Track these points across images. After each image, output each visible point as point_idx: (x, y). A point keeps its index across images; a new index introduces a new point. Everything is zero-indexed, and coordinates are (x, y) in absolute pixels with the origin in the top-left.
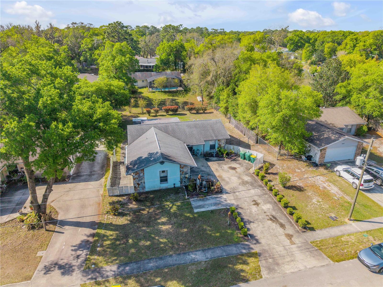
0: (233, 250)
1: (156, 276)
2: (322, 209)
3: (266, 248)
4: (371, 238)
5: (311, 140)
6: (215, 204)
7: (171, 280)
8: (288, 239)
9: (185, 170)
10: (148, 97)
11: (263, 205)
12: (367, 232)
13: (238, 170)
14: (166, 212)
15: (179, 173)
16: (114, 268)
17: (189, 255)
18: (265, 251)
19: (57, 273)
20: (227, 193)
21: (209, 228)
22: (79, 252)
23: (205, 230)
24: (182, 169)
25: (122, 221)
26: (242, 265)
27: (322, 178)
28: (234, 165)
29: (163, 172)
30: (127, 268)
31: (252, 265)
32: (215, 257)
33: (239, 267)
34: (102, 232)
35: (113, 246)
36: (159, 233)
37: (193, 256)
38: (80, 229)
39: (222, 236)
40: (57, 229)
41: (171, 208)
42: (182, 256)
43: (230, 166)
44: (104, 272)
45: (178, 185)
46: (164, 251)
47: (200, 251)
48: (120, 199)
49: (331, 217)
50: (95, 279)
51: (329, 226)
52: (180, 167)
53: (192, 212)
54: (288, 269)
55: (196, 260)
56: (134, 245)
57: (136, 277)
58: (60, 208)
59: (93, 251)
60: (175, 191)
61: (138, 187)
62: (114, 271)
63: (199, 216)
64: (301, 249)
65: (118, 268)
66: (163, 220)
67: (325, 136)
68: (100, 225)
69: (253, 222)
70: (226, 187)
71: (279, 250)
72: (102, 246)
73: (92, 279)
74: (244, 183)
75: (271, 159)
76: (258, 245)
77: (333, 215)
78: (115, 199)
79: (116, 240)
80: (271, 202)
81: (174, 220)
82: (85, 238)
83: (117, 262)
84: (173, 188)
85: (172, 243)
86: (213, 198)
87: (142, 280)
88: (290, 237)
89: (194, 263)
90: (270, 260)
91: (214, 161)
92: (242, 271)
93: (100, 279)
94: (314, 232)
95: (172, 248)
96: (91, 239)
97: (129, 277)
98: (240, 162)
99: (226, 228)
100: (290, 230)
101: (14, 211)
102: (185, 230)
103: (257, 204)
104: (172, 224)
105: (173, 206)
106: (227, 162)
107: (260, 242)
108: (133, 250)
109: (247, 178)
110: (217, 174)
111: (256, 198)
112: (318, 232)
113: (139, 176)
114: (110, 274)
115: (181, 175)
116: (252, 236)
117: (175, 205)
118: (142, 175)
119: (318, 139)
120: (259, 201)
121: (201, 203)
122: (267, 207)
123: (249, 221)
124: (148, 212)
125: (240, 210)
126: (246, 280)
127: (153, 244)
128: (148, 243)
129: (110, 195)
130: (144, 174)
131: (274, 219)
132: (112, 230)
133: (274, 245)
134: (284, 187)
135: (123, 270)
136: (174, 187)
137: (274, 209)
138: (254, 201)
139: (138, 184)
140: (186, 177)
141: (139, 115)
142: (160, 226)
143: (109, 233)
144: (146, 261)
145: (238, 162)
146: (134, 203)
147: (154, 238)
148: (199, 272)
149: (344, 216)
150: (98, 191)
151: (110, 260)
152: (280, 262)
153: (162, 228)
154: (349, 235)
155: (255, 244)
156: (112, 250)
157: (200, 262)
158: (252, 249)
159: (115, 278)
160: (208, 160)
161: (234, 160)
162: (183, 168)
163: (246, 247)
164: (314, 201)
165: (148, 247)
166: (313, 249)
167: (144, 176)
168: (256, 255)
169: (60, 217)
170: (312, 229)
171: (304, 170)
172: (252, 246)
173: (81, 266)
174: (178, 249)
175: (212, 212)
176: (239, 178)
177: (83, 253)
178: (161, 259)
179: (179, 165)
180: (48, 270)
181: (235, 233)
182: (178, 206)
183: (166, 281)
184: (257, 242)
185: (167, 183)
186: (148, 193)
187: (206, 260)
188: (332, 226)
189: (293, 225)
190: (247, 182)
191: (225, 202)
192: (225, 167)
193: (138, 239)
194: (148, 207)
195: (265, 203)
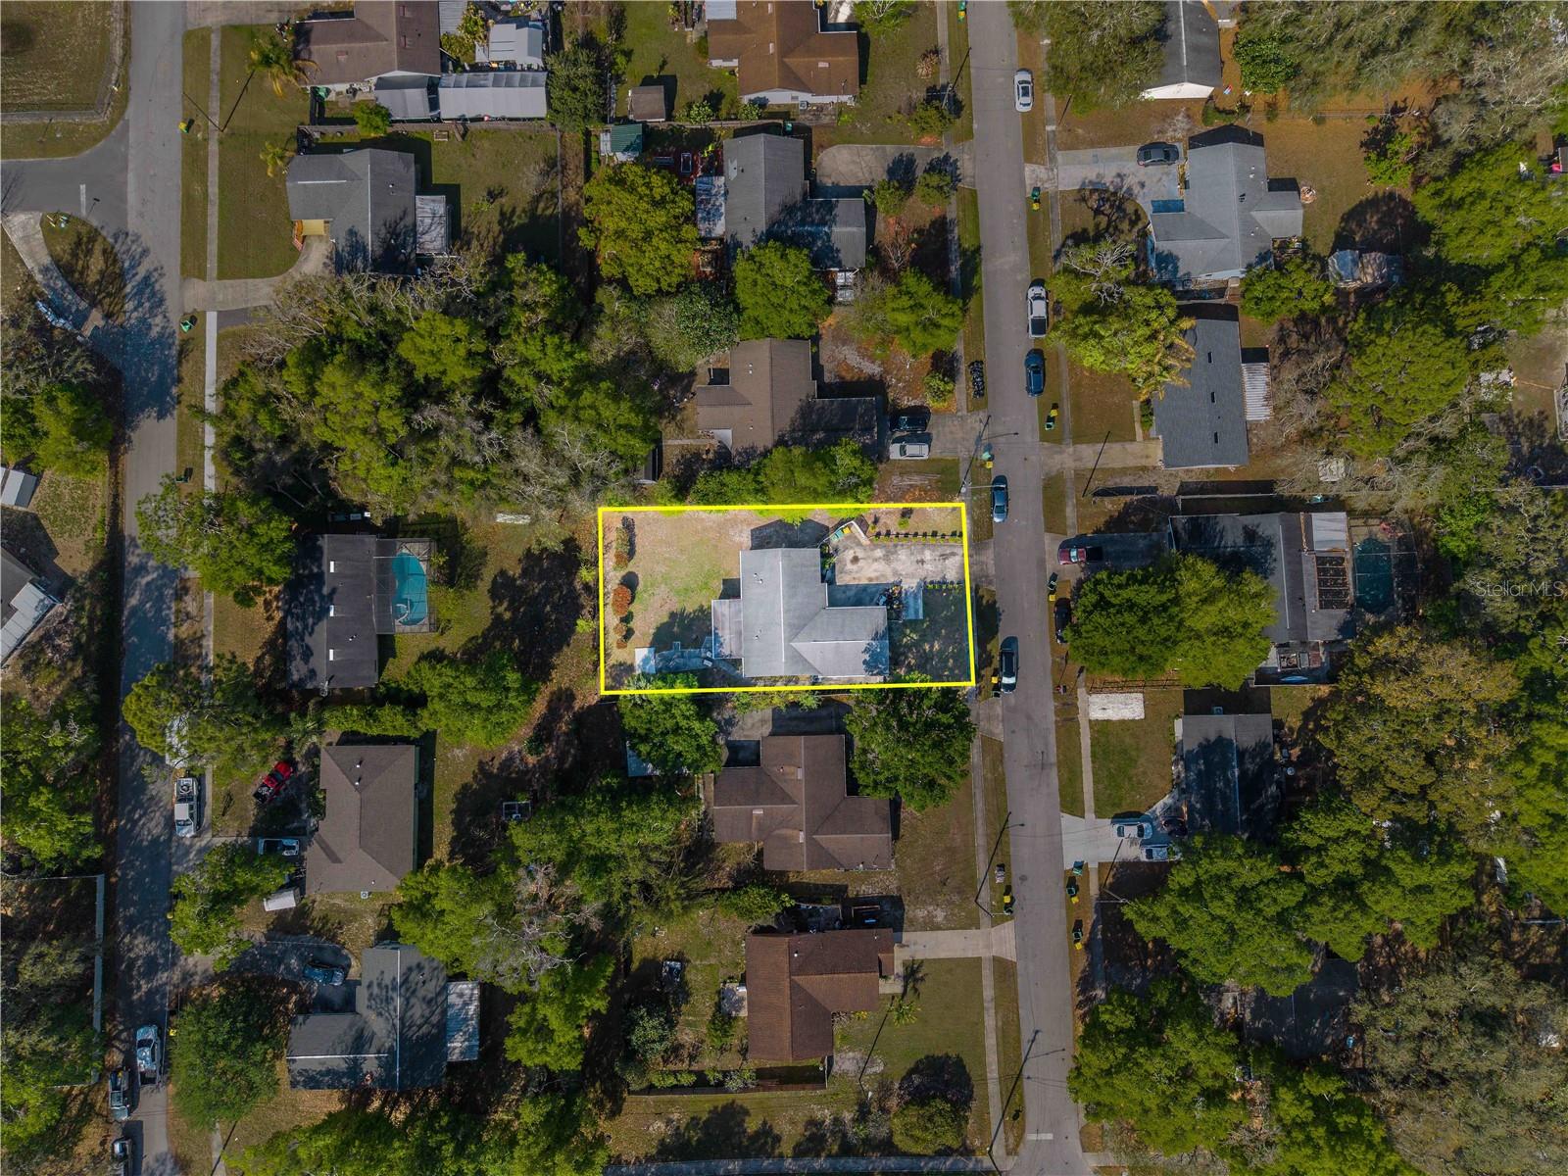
6: (916, 597)
11: (924, 557)
13: (861, 556)
14: (917, 644)
20: (900, 582)
21: (943, 612)
36: (941, 652)
43: (848, 561)
53: (922, 622)
54: (992, 571)
63: (928, 616)
69: (945, 575)
70: (892, 580)
80: (922, 546)
81: (929, 638)
85: (955, 643)
86: (907, 597)
91: (834, 576)
95: (960, 643)
98: (841, 546)
102: (943, 630)
103: (923, 562)
104: (933, 640)
105: (910, 636)
106: (839, 561)
108: (956, 671)
109: (879, 553)
110: (865, 582)
111: (913, 558)
117: (909, 633)
120: (918, 558)
121: (911, 611)
122: (928, 555)
123: (942, 578)
124: (913, 658)
125: (927, 580)
126: (995, 602)
128: (951, 660)
131: (944, 557)
137: (933, 551)
138: (917, 561)
142: (934, 650)
145: (841, 549)
161: (836, 551)
165: (955, 660)
175: (925, 604)
176: (876, 560)
181: (954, 594)
182: (911, 631)
191: (914, 588)
192: (849, 566)
193: (946, 667)
194: (907, 658)
195: (923, 554)
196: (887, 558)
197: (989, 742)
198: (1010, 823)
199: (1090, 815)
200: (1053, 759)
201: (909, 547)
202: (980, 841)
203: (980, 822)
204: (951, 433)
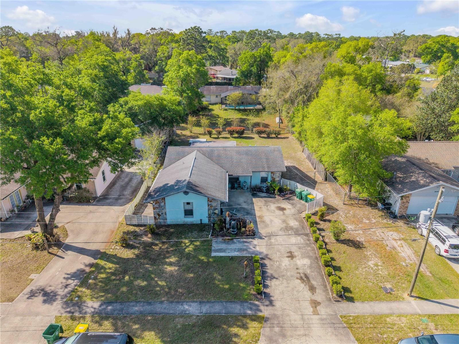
0: (236, 308)
1: (135, 323)
2: (376, 275)
3: (279, 313)
4: (432, 326)
5: (391, 182)
6: (240, 250)
7: (150, 330)
8: (312, 307)
9: (214, 204)
10: (218, 116)
11: (299, 259)
12: (429, 316)
13: (287, 212)
15: (207, 208)
16: (97, 305)
17: (182, 305)
18: (275, 316)
19: (40, 298)
20: (261, 238)
21: (220, 277)
22: (70, 281)
23: (215, 279)
24: (210, 203)
25: (128, 254)
26: (238, 329)
27: (395, 235)
28: (285, 204)
29: (188, 203)
30: (110, 308)
31: (251, 331)
32: (210, 313)
33: (235, 330)
34: (102, 263)
35: (107, 281)
36: (161, 274)
37: (186, 307)
38: (82, 257)
39: (230, 289)
40: (60, 253)
41: (188, 247)
42: (174, 305)
43: (279, 205)
44: (84, 308)
45: (206, 221)
46: (157, 295)
47: (197, 302)
48: (137, 229)
49: (385, 289)
50: (73, 313)
51: (376, 298)
52: (208, 201)
53: (208, 255)
55: (187, 312)
56: (129, 284)
57: (114, 319)
58: (72, 231)
59: (84, 283)
60: (201, 227)
61: (159, 218)
62: (95, 308)
63: (214, 261)
64: (324, 322)
65: (100, 306)
66: (172, 260)
67: (413, 179)
68: (103, 256)
69: (277, 279)
70: (262, 231)
71: (295, 318)
72: (95, 279)
73: (69, 312)
74: (287, 229)
75: (336, 202)
76: (270, 308)
77: (388, 286)
78: (132, 229)
79: (113, 274)
80: (312, 257)
81: (184, 261)
82: (82, 267)
83: (103, 299)
84: (199, 224)
85: (170, 288)
86: (239, 242)
87: (119, 324)
88: (315, 304)
89: (184, 315)
90: (277, 329)
91: (262, 197)
92: (236, 335)
93: (77, 314)
94: (351, 304)
95: (167, 293)
96: (88, 269)
97: (107, 318)
98: (294, 202)
99: (240, 281)
100: (319, 296)
101: (26, 229)
102: (192, 275)
103: (291, 256)
104: (179, 266)
105: (190, 245)
106: (278, 200)
107: (274, 304)
109: (293, 223)
110: (258, 214)
111: (294, 249)
112: (357, 304)
113: (159, 206)
114: (90, 310)
115: (209, 210)
116: (267, 296)
117: (193, 244)
118: (162, 204)
119: (402, 183)
120: (296, 254)
121: (223, 246)
122: (303, 262)
123: (272, 276)
124: (160, 248)
125: (266, 262)
127: (149, 285)
128: (144, 283)
129: (127, 223)
130: (165, 204)
131: (305, 279)
132: (113, 262)
133: (290, 312)
134: (337, 240)
135: (104, 309)
136: (201, 223)
137: (310, 267)
138: (290, 252)
139: (159, 215)
140: (215, 213)
141: (200, 136)
142: (166, 266)
143: (110, 265)
144: (132, 304)
145: (291, 201)
146: (150, 235)
147: (153, 279)
148: (185, 328)
149: (404, 290)
150: (118, 217)
151: (96, 296)
152: (289, 333)
153: (166, 268)
154: (400, 316)
155: (267, 306)
156: (103, 285)
157: (191, 316)
158: (261, 311)
159: (93, 316)
160: (254, 195)
161: (288, 199)
162: (211, 201)
163: (254, 308)
164: (371, 263)
165: (142, 288)
166: (341, 325)
167: (165, 206)
168: (262, 320)
169: (68, 241)
170: (351, 300)
171: (374, 221)
172: (262, 308)
174: (172, 297)
175: (232, 258)
176: (284, 221)
177: (73, 283)
178: (150, 304)
179: (207, 198)
180: (32, 295)
181: (248, 288)
182: (196, 246)
183: (144, 330)
184: (271, 303)
185: (193, 217)
186: (169, 226)
187: (199, 314)
188: (381, 300)
189: (327, 290)
190: (292, 228)
191: (254, 249)
192: (273, 206)
193: (135, 277)
194: (163, 243)
195: (303, 258)
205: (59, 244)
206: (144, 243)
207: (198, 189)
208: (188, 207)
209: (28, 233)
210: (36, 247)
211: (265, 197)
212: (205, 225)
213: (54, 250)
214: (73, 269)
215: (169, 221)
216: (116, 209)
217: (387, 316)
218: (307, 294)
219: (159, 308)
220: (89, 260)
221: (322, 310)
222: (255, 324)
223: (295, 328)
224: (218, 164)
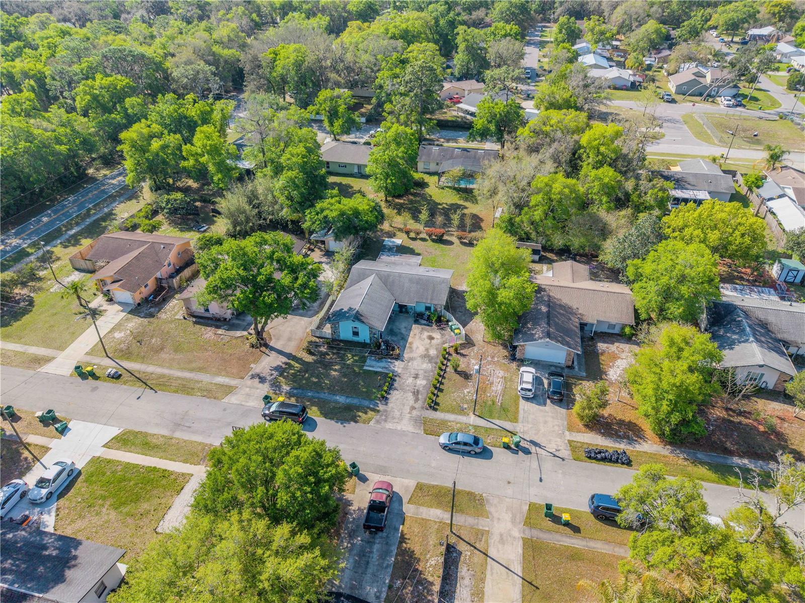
0: (366, 403)
1: (308, 401)
3: (389, 410)
4: (472, 431)
5: (518, 331)
6: (383, 368)
7: (315, 406)
8: (410, 410)
9: (374, 331)
10: (431, 196)
11: (420, 380)
13: (434, 341)
14: (343, 362)
15: (369, 333)
16: (288, 388)
17: (336, 396)
18: (386, 411)
19: (257, 380)
20: (402, 361)
21: (363, 384)
22: (273, 372)
23: (359, 384)
24: (371, 330)
25: (309, 359)
26: (362, 413)
27: (502, 373)
28: (436, 334)
29: (355, 328)
30: (295, 391)
31: (369, 415)
32: (350, 403)
33: (360, 414)
34: (292, 363)
35: (294, 375)
36: (327, 376)
37: (338, 398)
38: (280, 356)
39: (366, 392)
40: (267, 351)
41: (349, 360)
42: (331, 395)
43: (431, 334)
44: (282, 389)
45: (368, 341)
46: (322, 388)
47: (345, 396)
48: (317, 340)
49: (462, 408)
50: (276, 390)
51: (452, 412)
52: (369, 328)
53: (360, 368)
54: (389, 425)
55: (338, 401)
56: (307, 379)
57: (297, 397)
58: (274, 336)
59: (281, 375)
60: (364, 345)
61: (334, 334)
62: (287, 390)
63: (364, 373)
64: (412, 418)
65: (290, 389)
66: (337, 368)
68: (294, 358)
69: (398, 390)
70: (406, 355)
71: (397, 413)
72: (288, 373)
73: (274, 390)
75: (478, 338)
78: (314, 339)
79: (298, 371)
80: (429, 380)
81: (344, 370)
82: (281, 364)
83: (292, 385)
84: (363, 342)
85: (331, 386)
86: (386, 362)
87: (300, 400)
88: (413, 408)
89: (336, 402)
90: (383, 417)
91: (421, 324)
92: (360, 416)
93: (278, 392)
94: (434, 412)
95: (329, 388)
96: (284, 366)
97: (293, 397)
98: (444, 332)
99: (374, 388)
100: (418, 404)
101: (244, 330)
102: (346, 380)
103: (416, 378)
104: (340, 372)
105: (351, 358)
106: (432, 329)
107: (388, 404)
108: (304, 382)
109: (433, 352)
110: (410, 340)
111: (421, 372)
112: (438, 413)
113: (335, 326)
114: (285, 391)
116: (387, 399)
117: (353, 359)
118: (337, 326)
120: (420, 376)
121: (374, 363)
122: (421, 382)
123: (396, 388)
124: (331, 358)
125: (397, 378)
126: (356, 422)
127: (319, 381)
128: (317, 380)
129: (312, 334)
131: (416, 393)
132: (299, 364)
133: (396, 410)
134: (456, 370)
135: (292, 391)
136: (365, 342)
137: (424, 386)
138: (417, 374)
139: (335, 332)
140: (374, 337)
142: (332, 371)
143: (297, 365)
144: (308, 391)
145: (442, 332)
146: (326, 347)
147: (322, 378)
148: (334, 407)
150: (306, 328)
151: (288, 383)
152: (389, 420)
153: (332, 373)
154: (458, 423)
155: (384, 405)
156: (293, 377)
157: (340, 403)
158: (379, 407)
159: (286, 394)
160: (415, 322)
161: (442, 329)
163: (376, 404)
164: (466, 391)
165: (315, 383)
166: (420, 422)
167: (339, 327)
168: (377, 411)
169: (272, 344)
170: (435, 410)
171: (497, 360)
172: (380, 405)
173: (270, 381)
174: (331, 391)
175: (376, 373)
176: (427, 349)
177: (275, 373)
178: (318, 393)
179: (368, 326)
180: (253, 377)
181: (377, 393)
182: (355, 360)
184: (386, 404)
185: (359, 337)
186: (341, 341)
187: (344, 403)
188: (454, 413)
189: (425, 402)
190: (429, 356)
191: (393, 368)
192: (426, 334)
193: (312, 375)
194: (334, 354)
195: (423, 379)
196: (426, 356)
197: (229, 390)
198: (148, 391)
199: (100, 452)
200: (178, 435)
201: (432, 371)
202: (151, 369)
203: (166, 371)
204: (545, 422)
205: (266, 345)
206: (321, 352)
207: (362, 318)
208: (355, 330)
209: (245, 333)
210: (253, 346)
211: (425, 325)
212: (367, 344)
213: (263, 349)
214: (275, 365)
215: (341, 338)
216: (306, 320)
217: (450, 422)
218: (412, 402)
219: (322, 396)
220: (285, 360)
221: (415, 413)
222: (373, 413)
223: (394, 418)
224: (390, 290)
